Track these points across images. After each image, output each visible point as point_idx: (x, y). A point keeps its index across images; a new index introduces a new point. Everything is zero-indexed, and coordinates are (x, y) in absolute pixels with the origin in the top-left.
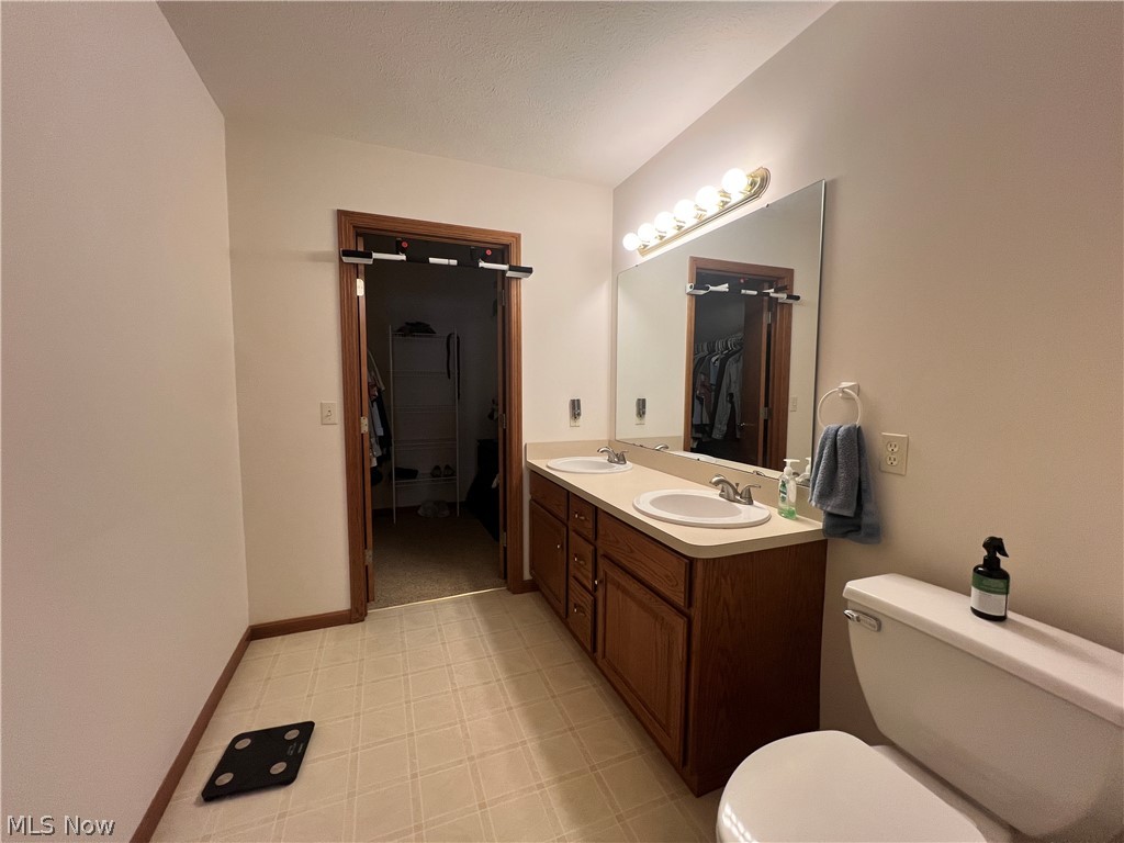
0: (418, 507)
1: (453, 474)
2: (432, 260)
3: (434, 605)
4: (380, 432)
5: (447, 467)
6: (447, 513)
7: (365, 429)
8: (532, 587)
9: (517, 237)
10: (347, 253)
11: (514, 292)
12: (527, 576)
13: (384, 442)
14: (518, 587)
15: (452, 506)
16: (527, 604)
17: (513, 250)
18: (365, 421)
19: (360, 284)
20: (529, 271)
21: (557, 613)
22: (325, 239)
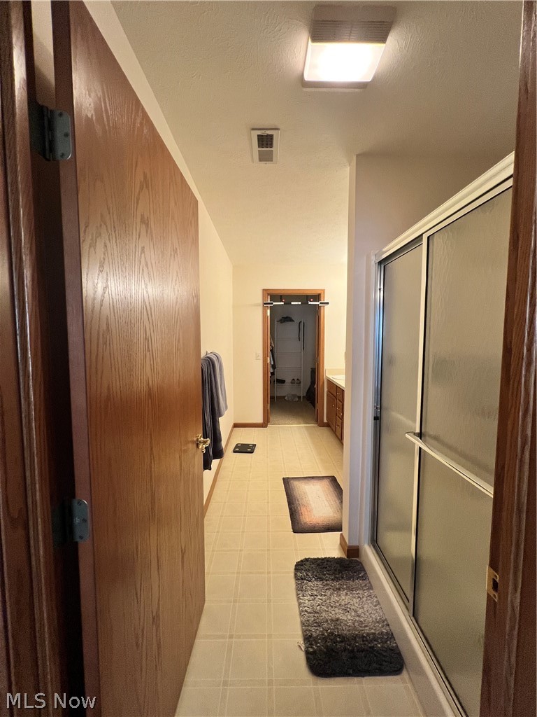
0: (285, 397)
1: (300, 383)
2: (292, 303)
3: (290, 427)
4: (272, 363)
5: (298, 380)
6: (297, 399)
7: (269, 361)
8: (328, 425)
9: (324, 291)
10: (265, 304)
11: (322, 311)
12: (325, 421)
13: (274, 367)
14: (322, 425)
15: (299, 397)
16: (325, 431)
17: (322, 296)
18: (269, 359)
19: (269, 311)
20: (328, 303)
21: (337, 436)
22: (259, 299)
